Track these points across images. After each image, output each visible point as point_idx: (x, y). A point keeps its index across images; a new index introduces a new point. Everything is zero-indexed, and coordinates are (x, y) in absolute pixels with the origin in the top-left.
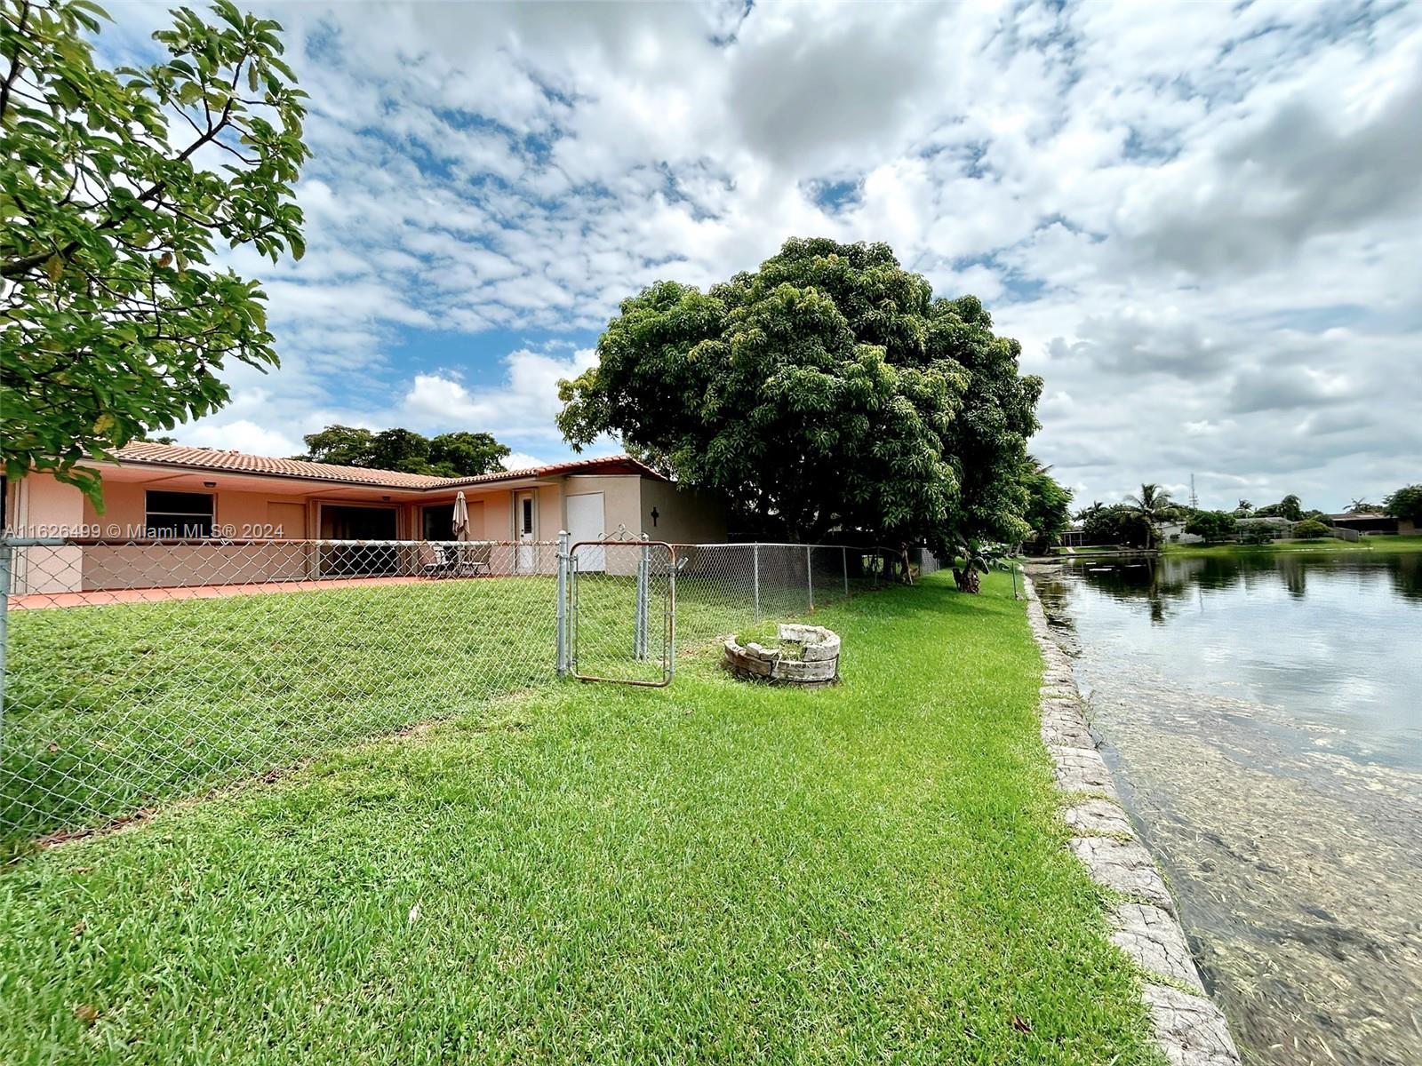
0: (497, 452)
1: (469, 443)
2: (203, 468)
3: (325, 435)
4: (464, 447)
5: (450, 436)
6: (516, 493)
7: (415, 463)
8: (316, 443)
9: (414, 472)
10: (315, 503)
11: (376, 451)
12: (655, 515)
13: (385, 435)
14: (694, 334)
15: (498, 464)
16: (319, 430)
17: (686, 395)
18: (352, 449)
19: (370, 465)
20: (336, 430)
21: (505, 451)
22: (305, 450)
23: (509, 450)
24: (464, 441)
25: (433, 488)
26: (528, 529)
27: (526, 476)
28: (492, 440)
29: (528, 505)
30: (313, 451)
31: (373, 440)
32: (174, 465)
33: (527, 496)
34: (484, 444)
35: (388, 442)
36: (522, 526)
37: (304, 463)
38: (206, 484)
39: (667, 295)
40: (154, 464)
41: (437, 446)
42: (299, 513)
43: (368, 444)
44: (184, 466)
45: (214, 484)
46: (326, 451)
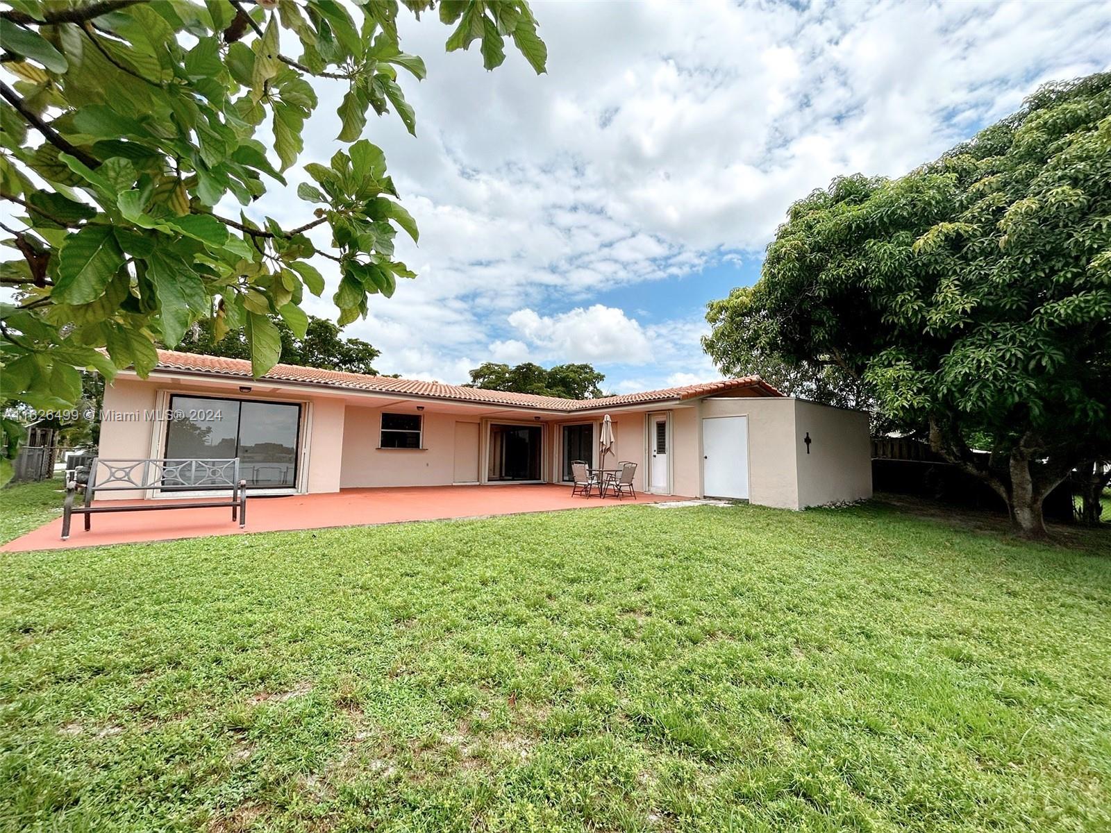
0: (594, 378)
1: (575, 372)
2: (417, 396)
3: (481, 370)
4: (572, 375)
5: (562, 367)
6: (649, 414)
7: (538, 388)
8: (476, 375)
11: (514, 381)
12: (808, 441)
13: (519, 368)
14: (918, 220)
15: (595, 387)
16: (478, 367)
18: (498, 378)
19: (510, 390)
20: (488, 366)
21: (600, 378)
22: (469, 380)
23: (604, 376)
24: (571, 371)
25: (576, 411)
26: (661, 449)
28: (591, 369)
29: (661, 428)
30: (474, 381)
31: (511, 373)
32: (399, 394)
33: (661, 419)
34: (586, 373)
35: (520, 373)
36: (654, 446)
38: (418, 407)
40: (387, 393)
42: (474, 430)
43: (507, 375)
44: (405, 394)
45: (423, 408)
46: (481, 380)
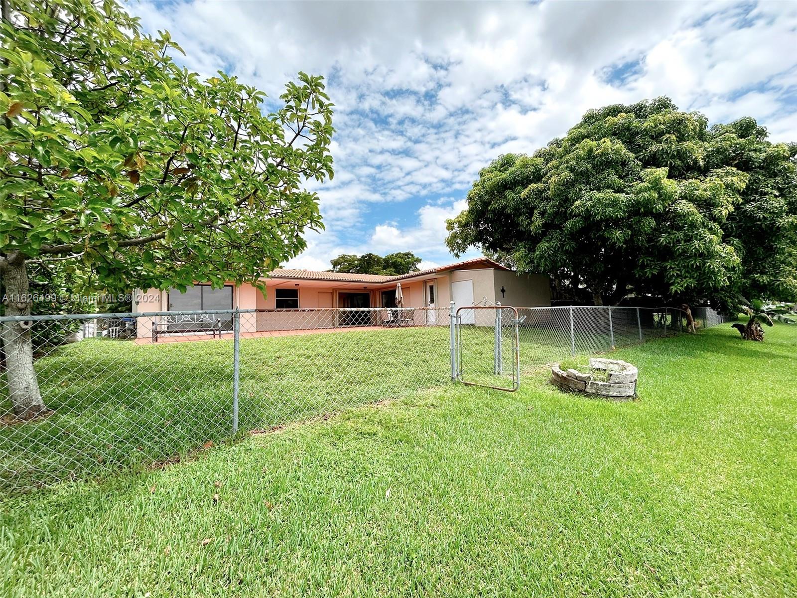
0: (415, 261)
1: (401, 258)
2: (294, 278)
3: (339, 259)
4: (399, 260)
5: (392, 255)
6: (425, 282)
7: (377, 270)
8: (335, 263)
9: (377, 274)
10: (336, 291)
11: (360, 265)
12: (503, 291)
13: (363, 257)
14: (525, 182)
15: (416, 267)
16: (336, 257)
17: (520, 219)
18: (350, 265)
19: (358, 272)
20: (343, 257)
21: (419, 261)
22: (331, 267)
23: (421, 260)
24: (399, 257)
25: (386, 282)
26: (432, 301)
27: (431, 273)
28: (412, 255)
29: (432, 288)
30: (334, 268)
31: (358, 260)
32: (285, 277)
33: (431, 284)
34: (409, 258)
35: (365, 260)
36: (429, 300)
37: (330, 273)
38: (296, 285)
39: (507, 162)
41: (386, 261)
42: (329, 297)
43: (356, 262)
44: (288, 278)
45: (298, 285)
46: (339, 267)
